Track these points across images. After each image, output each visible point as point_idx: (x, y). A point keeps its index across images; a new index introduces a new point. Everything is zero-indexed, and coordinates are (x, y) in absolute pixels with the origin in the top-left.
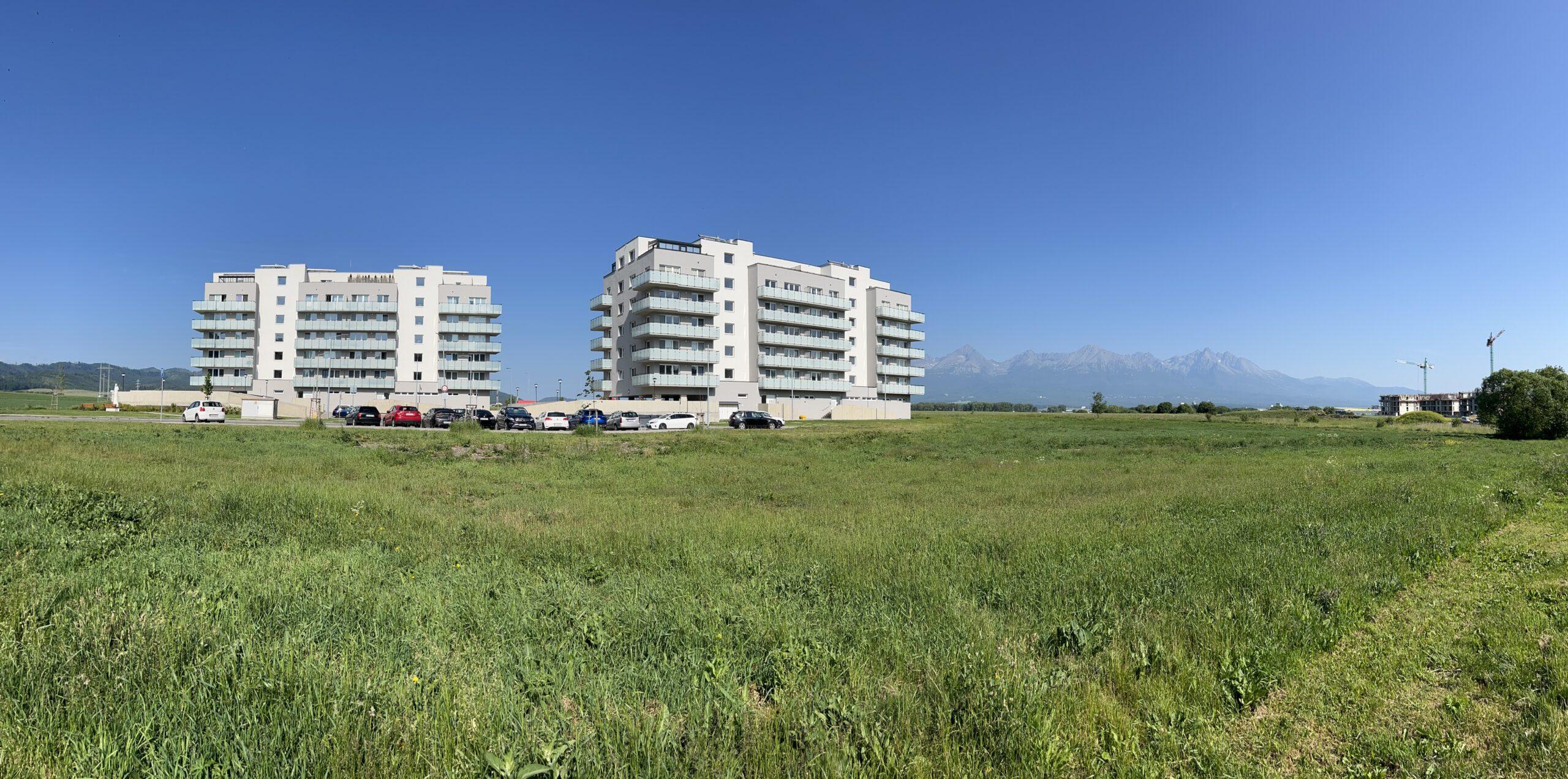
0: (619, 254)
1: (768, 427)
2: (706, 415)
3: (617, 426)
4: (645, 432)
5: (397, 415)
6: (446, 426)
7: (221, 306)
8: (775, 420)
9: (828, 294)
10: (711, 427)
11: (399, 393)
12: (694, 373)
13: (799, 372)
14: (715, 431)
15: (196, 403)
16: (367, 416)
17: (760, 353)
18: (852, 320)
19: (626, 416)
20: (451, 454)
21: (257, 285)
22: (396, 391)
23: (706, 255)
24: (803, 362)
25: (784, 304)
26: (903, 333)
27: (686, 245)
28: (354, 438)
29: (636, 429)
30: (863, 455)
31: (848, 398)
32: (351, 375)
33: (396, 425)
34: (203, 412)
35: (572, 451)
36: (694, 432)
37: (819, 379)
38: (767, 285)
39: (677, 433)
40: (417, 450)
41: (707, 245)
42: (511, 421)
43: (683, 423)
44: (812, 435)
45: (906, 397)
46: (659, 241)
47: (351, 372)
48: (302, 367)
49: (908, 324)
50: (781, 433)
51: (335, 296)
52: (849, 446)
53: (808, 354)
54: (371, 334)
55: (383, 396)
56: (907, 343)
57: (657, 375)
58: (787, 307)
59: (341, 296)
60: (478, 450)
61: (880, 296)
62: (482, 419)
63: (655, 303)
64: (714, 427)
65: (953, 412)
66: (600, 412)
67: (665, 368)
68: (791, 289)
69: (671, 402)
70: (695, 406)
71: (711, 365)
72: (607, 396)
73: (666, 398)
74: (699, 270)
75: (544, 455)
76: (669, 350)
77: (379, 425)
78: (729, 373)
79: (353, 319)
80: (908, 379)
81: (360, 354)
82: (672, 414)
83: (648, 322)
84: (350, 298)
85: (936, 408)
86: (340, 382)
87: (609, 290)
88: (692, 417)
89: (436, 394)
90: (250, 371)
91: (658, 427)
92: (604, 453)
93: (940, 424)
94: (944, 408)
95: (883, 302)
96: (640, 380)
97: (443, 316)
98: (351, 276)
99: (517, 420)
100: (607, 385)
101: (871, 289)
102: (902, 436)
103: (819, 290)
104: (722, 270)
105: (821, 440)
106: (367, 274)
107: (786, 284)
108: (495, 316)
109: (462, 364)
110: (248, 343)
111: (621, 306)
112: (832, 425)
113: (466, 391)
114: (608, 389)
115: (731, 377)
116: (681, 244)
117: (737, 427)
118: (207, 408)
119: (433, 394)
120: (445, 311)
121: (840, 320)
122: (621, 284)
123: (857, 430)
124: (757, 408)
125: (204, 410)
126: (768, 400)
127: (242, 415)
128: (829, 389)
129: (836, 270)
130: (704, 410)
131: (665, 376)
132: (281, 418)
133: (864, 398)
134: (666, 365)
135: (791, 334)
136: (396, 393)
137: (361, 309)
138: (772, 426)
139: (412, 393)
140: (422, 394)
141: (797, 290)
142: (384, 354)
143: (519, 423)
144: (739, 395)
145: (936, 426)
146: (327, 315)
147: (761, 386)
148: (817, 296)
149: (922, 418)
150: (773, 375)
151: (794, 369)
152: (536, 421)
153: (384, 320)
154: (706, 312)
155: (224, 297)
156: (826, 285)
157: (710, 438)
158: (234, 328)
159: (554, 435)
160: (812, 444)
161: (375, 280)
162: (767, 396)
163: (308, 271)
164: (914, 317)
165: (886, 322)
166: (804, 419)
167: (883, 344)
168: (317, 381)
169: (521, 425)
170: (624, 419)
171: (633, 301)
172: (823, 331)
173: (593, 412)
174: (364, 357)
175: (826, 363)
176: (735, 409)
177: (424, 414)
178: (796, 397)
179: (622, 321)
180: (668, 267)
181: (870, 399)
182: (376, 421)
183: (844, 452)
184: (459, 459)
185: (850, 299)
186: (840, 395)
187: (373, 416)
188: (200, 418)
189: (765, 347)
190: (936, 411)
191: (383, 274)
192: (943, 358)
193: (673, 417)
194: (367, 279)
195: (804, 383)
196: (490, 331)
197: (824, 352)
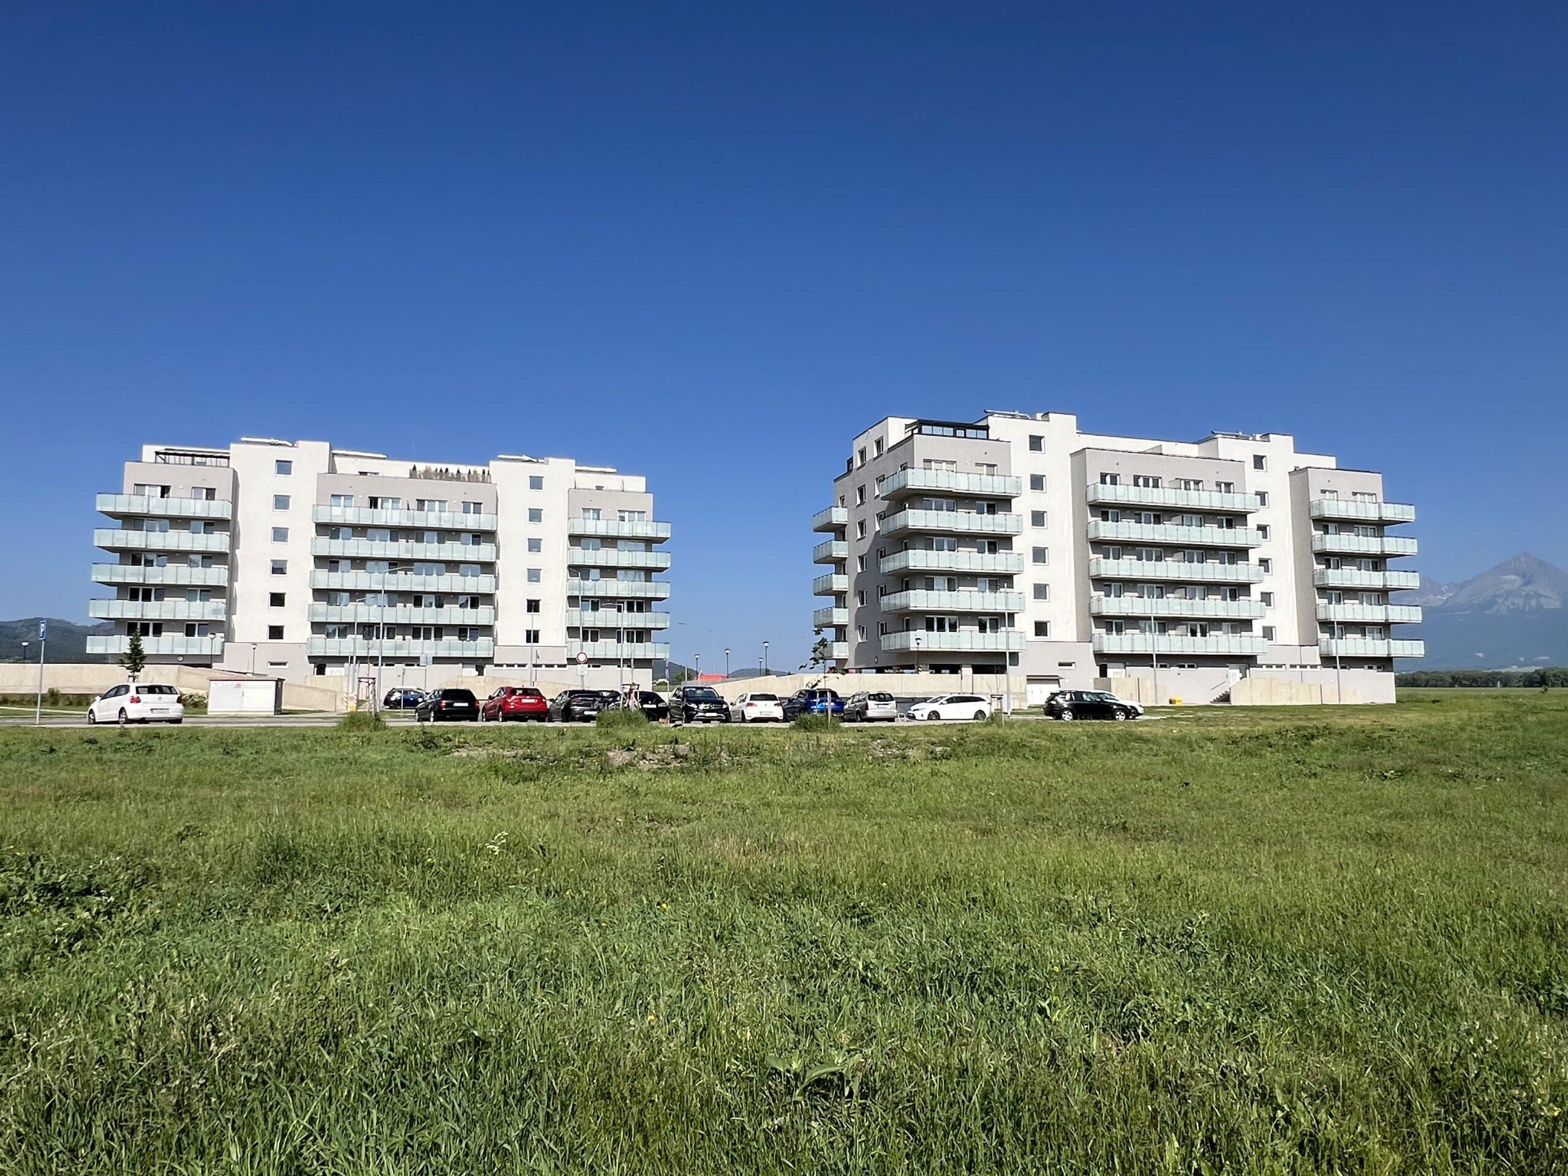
0: (858, 444)
1: (1113, 718)
2: (1005, 697)
3: (860, 715)
4: (907, 724)
5: (506, 703)
6: (588, 719)
7: (156, 505)
8: (1125, 707)
9: (1215, 488)
10: (1014, 717)
11: (501, 665)
12: (983, 629)
13: (1165, 624)
14: (1025, 723)
15: (119, 688)
16: (456, 704)
17: (1094, 593)
18: (1262, 528)
19: (874, 699)
20: (607, 761)
21: (235, 472)
22: (495, 662)
23: (998, 440)
24: (1173, 605)
25: (1134, 511)
26: (1370, 545)
27: (964, 427)
28: (441, 742)
29: (891, 720)
30: (1293, 766)
31: (1261, 666)
32: (416, 636)
33: (505, 719)
34: (135, 705)
35: (794, 755)
36: (987, 725)
37: (1204, 634)
38: (1103, 481)
39: (960, 728)
40: (552, 758)
41: (998, 425)
42: (693, 709)
43: (967, 711)
44: (1195, 731)
45: (1384, 663)
46: (921, 423)
47: (416, 631)
48: (322, 619)
49: (1379, 527)
50: (1141, 726)
51: (387, 499)
52: (1267, 752)
53: (1181, 592)
54: (452, 566)
55: (473, 671)
56: (1378, 562)
57: (922, 633)
58: (1140, 515)
59: (396, 500)
60: (649, 756)
61: (1316, 482)
62: (645, 706)
63: (916, 518)
64: (1021, 717)
65: (1499, 690)
66: (834, 694)
67: (934, 621)
68: (1146, 485)
69: (946, 677)
70: (986, 683)
71: (1011, 616)
72: (840, 667)
73: (937, 669)
74: (988, 465)
75: (752, 761)
76: (941, 592)
77: (476, 720)
78: (1041, 628)
79: (420, 540)
80: (1385, 628)
81: (433, 599)
82: (949, 696)
83: (906, 549)
84: (414, 505)
85: (1456, 681)
86: (397, 647)
87: (842, 499)
88: (983, 700)
89: (564, 666)
90: (219, 627)
91: (926, 717)
92: (845, 757)
93: (1464, 714)
94: (1475, 681)
95: (1323, 492)
96: (894, 641)
97: (575, 539)
98: (415, 468)
99: (702, 706)
100: (841, 650)
101: (1299, 474)
102: (1376, 735)
103: (1197, 483)
104: (1024, 463)
105: (1212, 740)
106: (444, 467)
107: (1136, 478)
108: (660, 540)
109: (607, 617)
110: (215, 575)
111: (862, 525)
112: (1233, 714)
113: (615, 662)
114: (843, 656)
115: (1046, 635)
116: (956, 426)
117: (1059, 717)
118: (145, 697)
119: (559, 666)
120: (579, 531)
121: (1239, 530)
122: (861, 491)
123: (1282, 723)
124: (1092, 685)
125: (138, 701)
126: (1110, 672)
127: (210, 708)
128: (1223, 650)
129: (1229, 447)
130: (1003, 689)
131: (935, 633)
132: (290, 712)
133: (1292, 666)
134: (935, 617)
135: (1149, 559)
136: (496, 665)
137: (433, 523)
138: (1121, 717)
139: (524, 666)
140: (540, 666)
141: (1156, 486)
142: (475, 600)
143: (705, 711)
144: (1061, 665)
145: (1454, 718)
146: (370, 531)
147: (1097, 649)
148: (1193, 493)
149: (1422, 701)
150: (1119, 630)
151: (1156, 619)
152: (731, 708)
153: (473, 544)
154: (999, 530)
155: (165, 490)
156: (1209, 474)
157: (1014, 735)
158: (185, 546)
159: (762, 730)
160: (1195, 746)
161: (458, 476)
162: (1109, 665)
163: (334, 454)
164: (1390, 512)
165: (1331, 527)
166: (1177, 704)
167: (1328, 567)
168: (352, 644)
169: (708, 714)
170: (871, 704)
171: (881, 517)
172: (1207, 552)
173: (823, 693)
174: (440, 605)
175: (1215, 606)
176: (1055, 688)
177: (551, 700)
178: (1162, 666)
179: (865, 547)
180: (936, 461)
181: (1305, 667)
182: (471, 713)
183: (1255, 761)
184: (621, 770)
185: (1257, 493)
186: (1247, 661)
187: (466, 705)
188: (130, 717)
189: (1103, 583)
190: (1457, 688)
191: (472, 468)
192: (1468, 583)
193: (950, 701)
194: (443, 475)
195: (1177, 642)
196: (651, 564)
197: (1211, 587)
